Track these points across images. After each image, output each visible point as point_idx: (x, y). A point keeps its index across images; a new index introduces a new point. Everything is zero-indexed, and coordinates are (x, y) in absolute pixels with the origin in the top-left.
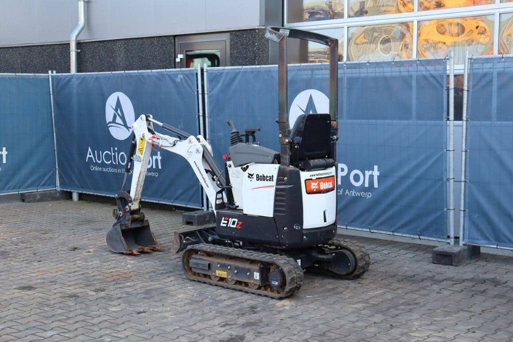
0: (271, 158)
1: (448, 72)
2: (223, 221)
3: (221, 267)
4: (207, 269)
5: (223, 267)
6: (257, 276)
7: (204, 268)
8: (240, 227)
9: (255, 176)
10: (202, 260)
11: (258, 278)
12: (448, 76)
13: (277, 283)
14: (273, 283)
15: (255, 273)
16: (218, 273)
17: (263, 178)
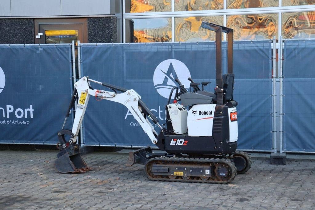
0: (210, 101)
1: (272, 47)
2: (172, 142)
3: (178, 169)
4: (168, 172)
5: (180, 170)
6: (208, 172)
7: (164, 172)
8: (186, 145)
9: (198, 112)
10: (162, 166)
11: (209, 173)
12: (272, 50)
13: (224, 175)
14: (221, 174)
15: (206, 171)
16: (176, 173)
17: (204, 113)
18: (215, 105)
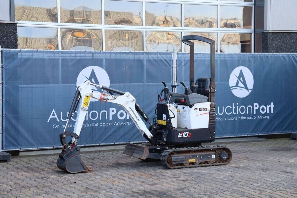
0: (207, 100)
2: (179, 135)
5: (193, 157)
6: (213, 156)
7: (182, 160)
8: (190, 136)
9: (198, 109)
10: (179, 156)
11: (214, 157)
12: (173, 60)
13: (226, 157)
14: (224, 158)
15: (212, 155)
16: (190, 161)
17: (203, 109)
18: (210, 103)
